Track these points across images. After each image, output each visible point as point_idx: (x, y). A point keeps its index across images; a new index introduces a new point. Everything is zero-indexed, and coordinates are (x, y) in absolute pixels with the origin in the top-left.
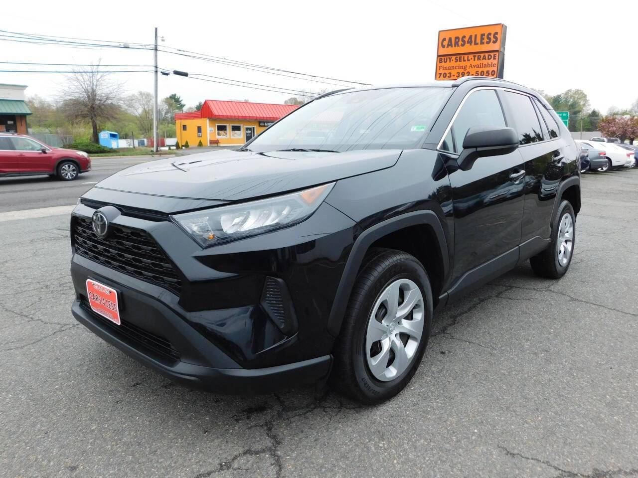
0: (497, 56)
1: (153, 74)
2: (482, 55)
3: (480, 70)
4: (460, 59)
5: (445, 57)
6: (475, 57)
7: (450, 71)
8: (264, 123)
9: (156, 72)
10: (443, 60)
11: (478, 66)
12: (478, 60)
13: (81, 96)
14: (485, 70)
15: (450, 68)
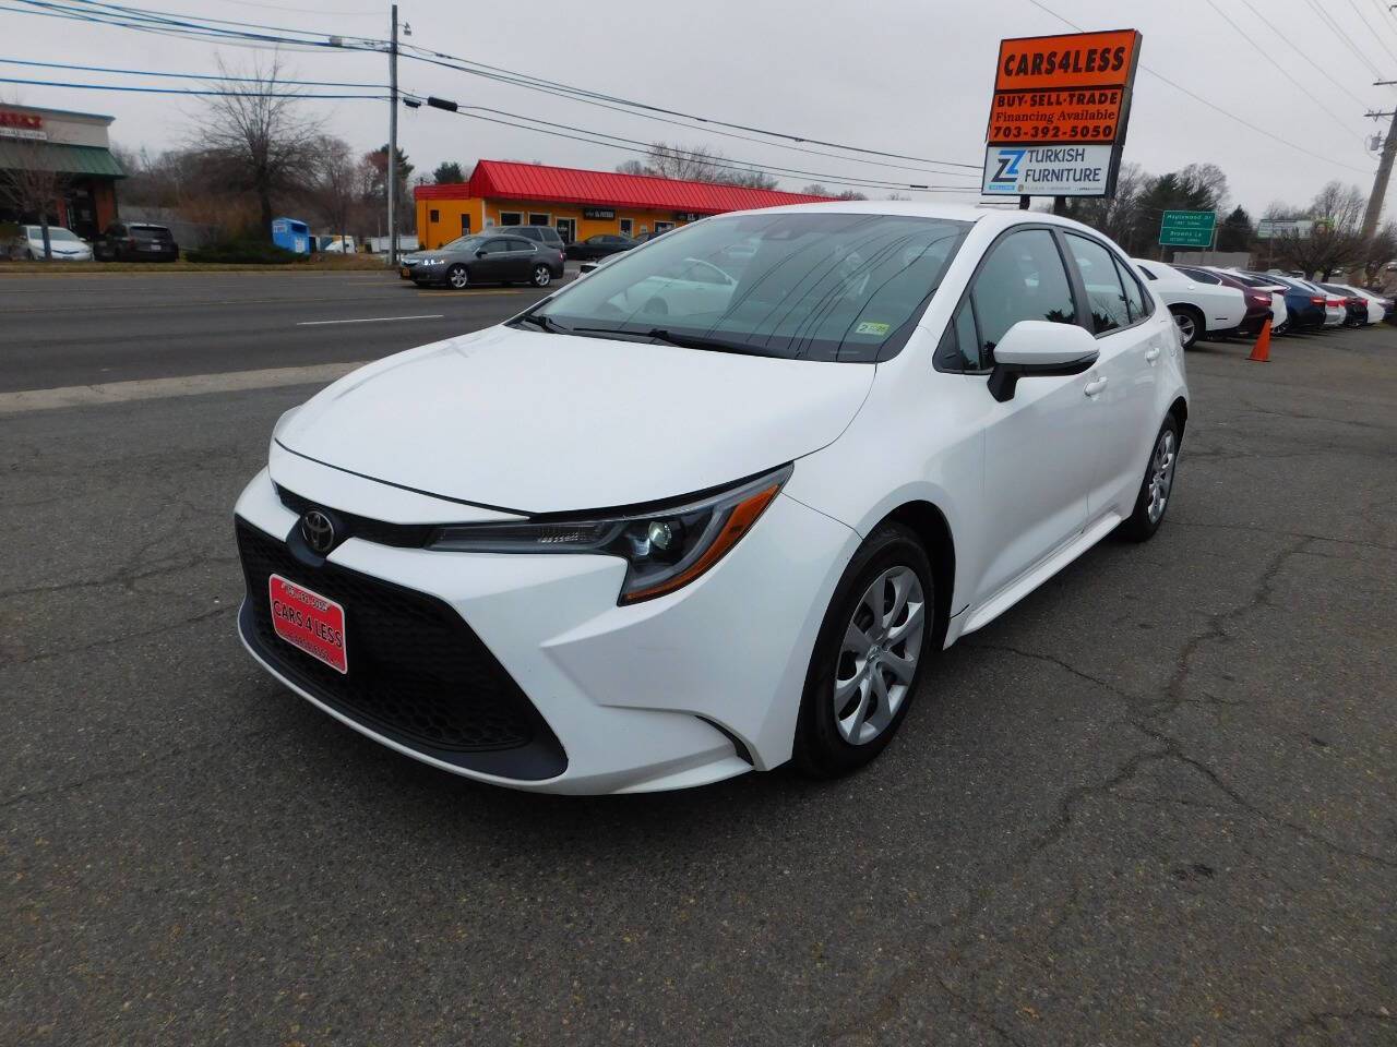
0: (1119, 96)
1: (388, 104)
2: (1088, 94)
3: (1080, 124)
4: (1041, 100)
5: (1011, 95)
6: (1072, 96)
7: (1018, 124)
8: (594, 211)
9: (394, 99)
10: (1006, 101)
11: (1077, 117)
12: (1078, 103)
13: (238, 143)
14: (1091, 124)
15: (1018, 118)
